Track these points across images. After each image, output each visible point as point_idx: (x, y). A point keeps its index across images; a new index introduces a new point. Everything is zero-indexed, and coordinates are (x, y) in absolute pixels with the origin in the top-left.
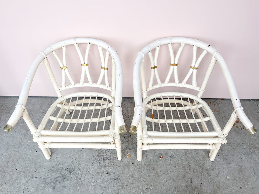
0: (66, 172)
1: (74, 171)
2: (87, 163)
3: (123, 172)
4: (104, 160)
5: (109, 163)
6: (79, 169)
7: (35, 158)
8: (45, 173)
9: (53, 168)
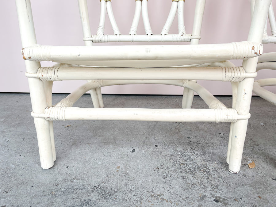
0: (94, 197)
1: (116, 194)
2: (150, 178)
3: (260, 197)
4: (193, 172)
5: (210, 178)
6: (131, 190)
7: (13, 166)
8: (32, 198)
9: (56, 187)
